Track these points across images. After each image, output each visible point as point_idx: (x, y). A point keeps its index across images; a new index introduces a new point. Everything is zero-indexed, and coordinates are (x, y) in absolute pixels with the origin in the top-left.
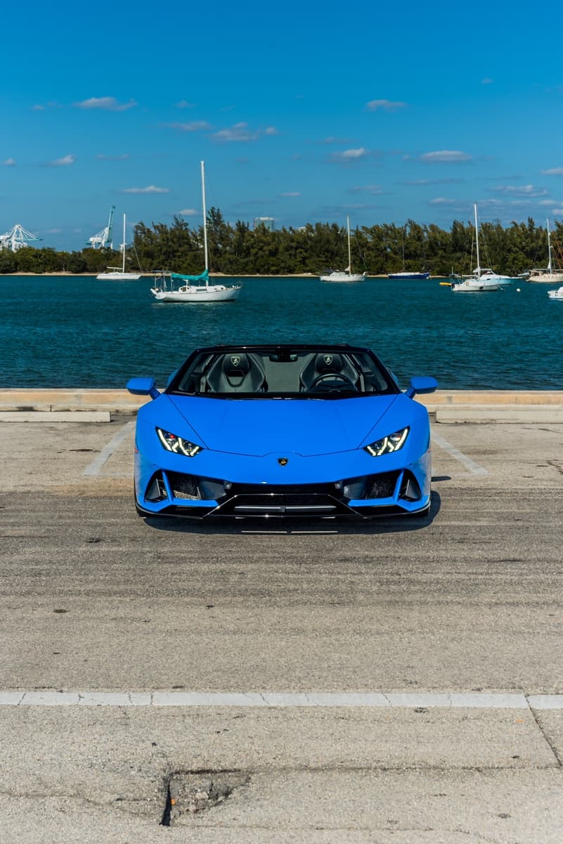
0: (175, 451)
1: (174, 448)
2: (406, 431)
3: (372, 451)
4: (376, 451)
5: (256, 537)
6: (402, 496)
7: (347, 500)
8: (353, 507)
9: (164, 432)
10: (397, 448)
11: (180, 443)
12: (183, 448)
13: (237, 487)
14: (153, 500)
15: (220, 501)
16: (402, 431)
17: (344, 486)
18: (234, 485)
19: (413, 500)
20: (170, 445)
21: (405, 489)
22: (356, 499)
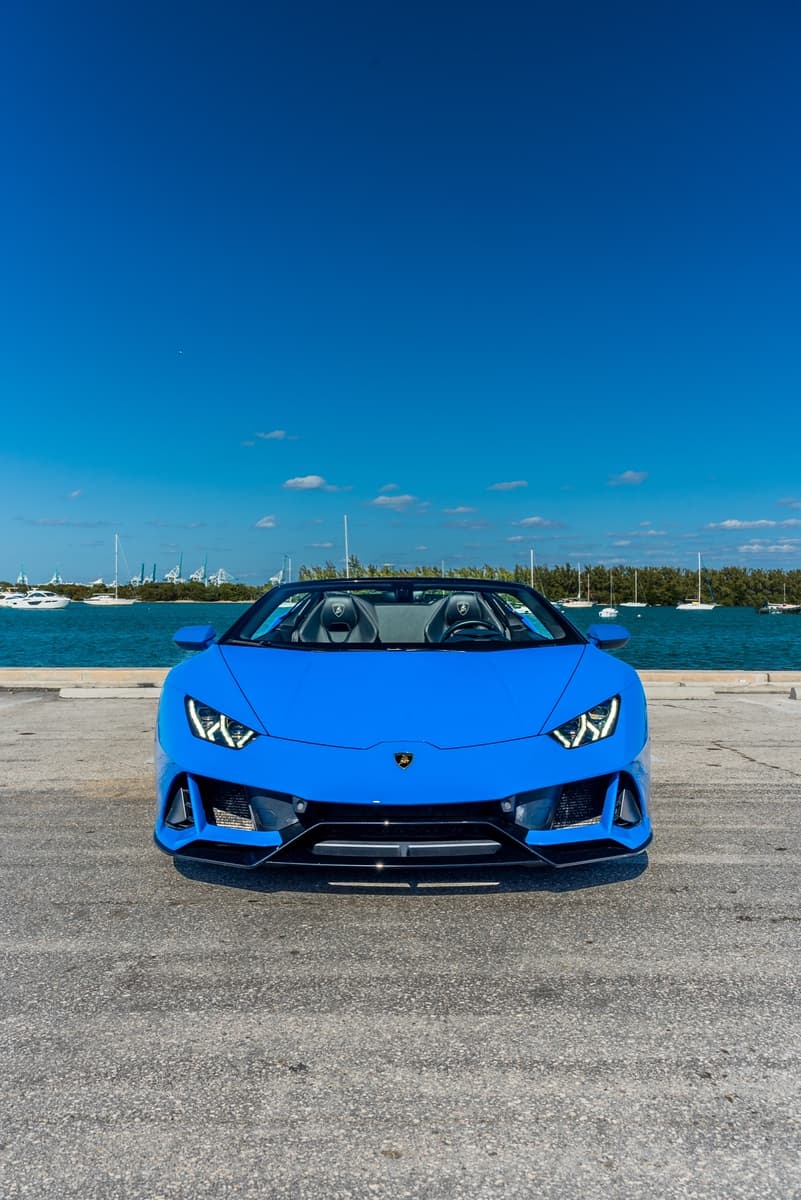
0: (212, 738)
1: (210, 733)
2: (614, 703)
3: (561, 738)
4: (568, 737)
5: (353, 902)
6: (618, 821)
7: (522, 833)
8: (535, 847)
9: (197, 704)
10: (605, 733)
11: (221, 725)
12: (225, 734)
13: (317, 810)
14: (177, 825)
15: (286, 833)
16: (608, 703)
17: (517, 804)
18: (311, 805)
19: (630, 825)
20: (204, 728)
21: (618, 807)
22: (537, 829)
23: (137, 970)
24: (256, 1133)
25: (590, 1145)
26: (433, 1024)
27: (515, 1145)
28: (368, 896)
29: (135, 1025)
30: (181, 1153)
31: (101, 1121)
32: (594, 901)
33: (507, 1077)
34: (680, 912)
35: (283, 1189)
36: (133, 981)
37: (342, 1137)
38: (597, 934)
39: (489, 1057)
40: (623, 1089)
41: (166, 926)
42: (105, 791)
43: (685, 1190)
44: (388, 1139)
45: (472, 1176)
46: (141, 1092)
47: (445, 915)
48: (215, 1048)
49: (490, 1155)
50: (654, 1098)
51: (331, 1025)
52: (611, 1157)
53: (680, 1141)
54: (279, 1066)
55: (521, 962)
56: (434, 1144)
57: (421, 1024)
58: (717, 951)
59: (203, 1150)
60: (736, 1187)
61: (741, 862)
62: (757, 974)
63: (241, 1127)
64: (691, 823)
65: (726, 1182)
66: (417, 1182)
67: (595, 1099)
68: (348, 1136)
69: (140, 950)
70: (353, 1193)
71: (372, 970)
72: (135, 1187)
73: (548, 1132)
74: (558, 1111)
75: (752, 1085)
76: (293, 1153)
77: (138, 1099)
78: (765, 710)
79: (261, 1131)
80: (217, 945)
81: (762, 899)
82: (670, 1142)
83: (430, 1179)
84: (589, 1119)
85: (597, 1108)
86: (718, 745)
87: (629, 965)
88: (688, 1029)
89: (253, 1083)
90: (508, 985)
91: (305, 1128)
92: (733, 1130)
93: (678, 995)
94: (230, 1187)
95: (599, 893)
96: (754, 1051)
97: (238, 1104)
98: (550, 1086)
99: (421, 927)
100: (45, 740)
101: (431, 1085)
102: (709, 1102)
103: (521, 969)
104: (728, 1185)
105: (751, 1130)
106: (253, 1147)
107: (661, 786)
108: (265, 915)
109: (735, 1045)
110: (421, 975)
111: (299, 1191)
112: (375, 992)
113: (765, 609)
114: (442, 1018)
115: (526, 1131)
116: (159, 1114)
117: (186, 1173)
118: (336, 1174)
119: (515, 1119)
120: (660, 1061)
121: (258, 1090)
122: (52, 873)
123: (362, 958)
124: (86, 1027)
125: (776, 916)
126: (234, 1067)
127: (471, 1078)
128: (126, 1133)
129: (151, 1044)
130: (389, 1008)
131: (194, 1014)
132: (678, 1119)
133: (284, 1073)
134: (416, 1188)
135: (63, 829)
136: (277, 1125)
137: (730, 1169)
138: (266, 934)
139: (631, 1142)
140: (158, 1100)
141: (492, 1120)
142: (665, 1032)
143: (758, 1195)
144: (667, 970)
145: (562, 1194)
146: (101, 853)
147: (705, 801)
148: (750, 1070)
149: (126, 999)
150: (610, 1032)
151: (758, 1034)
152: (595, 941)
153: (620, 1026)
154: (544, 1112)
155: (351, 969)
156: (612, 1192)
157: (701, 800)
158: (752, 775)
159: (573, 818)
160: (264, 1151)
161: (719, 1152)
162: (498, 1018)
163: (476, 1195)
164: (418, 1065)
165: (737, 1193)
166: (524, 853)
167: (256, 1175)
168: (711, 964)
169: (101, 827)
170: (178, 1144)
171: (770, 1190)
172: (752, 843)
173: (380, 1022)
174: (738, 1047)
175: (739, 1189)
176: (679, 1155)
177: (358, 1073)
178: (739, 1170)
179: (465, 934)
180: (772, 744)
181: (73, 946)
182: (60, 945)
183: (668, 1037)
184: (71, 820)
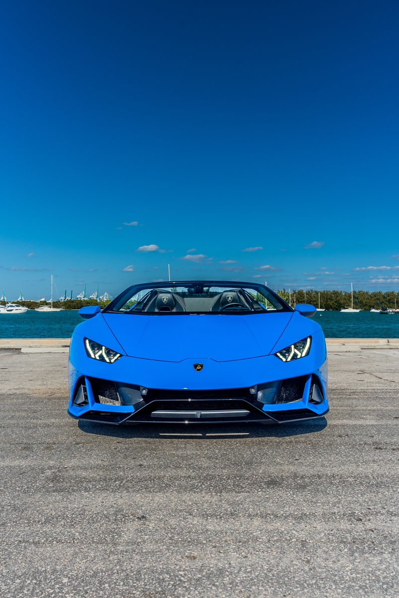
0: (98, 358)
1: (97, 356)
2: (309, 340)
3: (281, 357)
4: (284, 356)
5: (172, 442)
6: (311, 401)
7: (261, 405)
8: (267, 412)
9: (90, 341)
10: (304, 354)
11: (103, 352)
12: (105, 356)
13: (153, 393)
14: (80, 405)
15: (136, 406)
16: (305, 340)
17: (258, 391)
18: (150, 391)
19: (317, 403)
20: (94, 353)
21: (311, 394)
22: (268, 404)
23: (57, 474)
24: (119, 548)
25: (297, 552)
26: (214, 497)
27: (258, 553)
28: (180, 440)
29: (55, 499)
30: (78, 558)
31: (35, 543)
32: (299, 441)
33: (253, 521)
34: (344, 446)
35: (132, 574)
36: (55, 479)
37: (164, 550)
38: (301, 456)
39: (243, 512)
40: (315, 526)
41: (73, 454)
42: (43, 394)
43: (349, 573)
44: (189, 550)
45: (234, 568)
46: (57, 529)
47: (221, 448)
48: (97, 509)
49: (244, 557)
50: (332, 531)
51: (159, 498)
52: (309, 558)
53: (346, 550)
54: (131, 517)
55: (261, 468)
56: (214, 552)
57: (207, 497)
58: (364, 463)
59: (90, 556)
60: (376, 572)
61: (376, 424)
62: (385, 473)
63: (110, 545)
64: (349, 406)
65: (371, 569)
66: (205, 571)
67: (301, 531)
68: (168, 549)
69: (59, 464)
70: (170, 576)
71: (182, 473)
72: (53, 573)
73: (275, 546)
74: (281, 537)
75: (384, 524)
76: (138, 557)
77: (55, 533)
78: (387, 356)
79: (121, 547)
80: (100, 462)
81: (388, 440)
82: (341, 551)
83: (212, 569)
84: (297, 540)
85: (301, 535)
86: (363, 372)
87: (318, 469)
88: (349, 499)
89: (117, 525)
90: (254, 479)
91: (145, 545)
92: (374, 545)
93: (344, 483)
94: (103, 573)
95: (301, 437)
96: (385, 508)
97: (109, 534)
98: (276, 525)
99: (208, 453)
100: (13, 371)
101: (212, 525)
102: (361, 532)
103: (261, 472)
104: (372, 571)
105: (384, 545)
106: (117, 554)
107: (334, 390)
108: (126, 448)
109: (374, 505)
110: (208, 475)
111: (141, 575)
112: (183, 483)
113: (386, 311)
114: (219, 494)
115: (263, 546)
116: (67, 540)
117: (80, 567)
118: (161, 567)
119: (258, 541)
120: (334, 513)
121: (120, 528)
122: (14, 431)
123: (176, 467)
124: (29, 500)
125: (395, 447)
126: (108, 517)
127: (234, 522)
128: (48, 548)
129: (63, 507)
130: (190, 490)
131: (86, 493)
132: (345, 540)
133: (134, 520)
134: (204, 573)
135: (21, 411)
136: (130, 544)
137: (373, 563)
138: (126, 457)
139: (319, 551)
140: (66, 533)
141: (245, 541)
142: (337, 500)
143: (388, 575)
144: (338, 472)
145: (283, 575)
146: (39, 422)
147: (356, 397)
148: (382, 517)
149: (51, 487)
150: (308, 500)
151: (387, 500)
152: (300, 459)
153: (313, 497)
154: (273, 537)
155: (171, 472)
156: (310, 574)
157: (354, 396)
158: (381, 385)
159: (288, 400)
160: (123, 557)
161: (367, 555)
162: (248, 494)
163: (236, 576)
164: (205, 516)
165: (377, 574)
166: (262, 415)
167: (118, 568)
168: (361, 469)
169: (40, 410)
170: (76, 553)
171: (394, 573)
172: (381, 415)
173: (186, 497)
174: (376, 507)
175: (378, 573)
176: (345, 557)
177: (174, 520)
178: (378, 564)
179: (231, 456)
180: (391, 371)
181: (23, 463)
182: (17, 463)
183: (339, 502)
184: (25, 407)
